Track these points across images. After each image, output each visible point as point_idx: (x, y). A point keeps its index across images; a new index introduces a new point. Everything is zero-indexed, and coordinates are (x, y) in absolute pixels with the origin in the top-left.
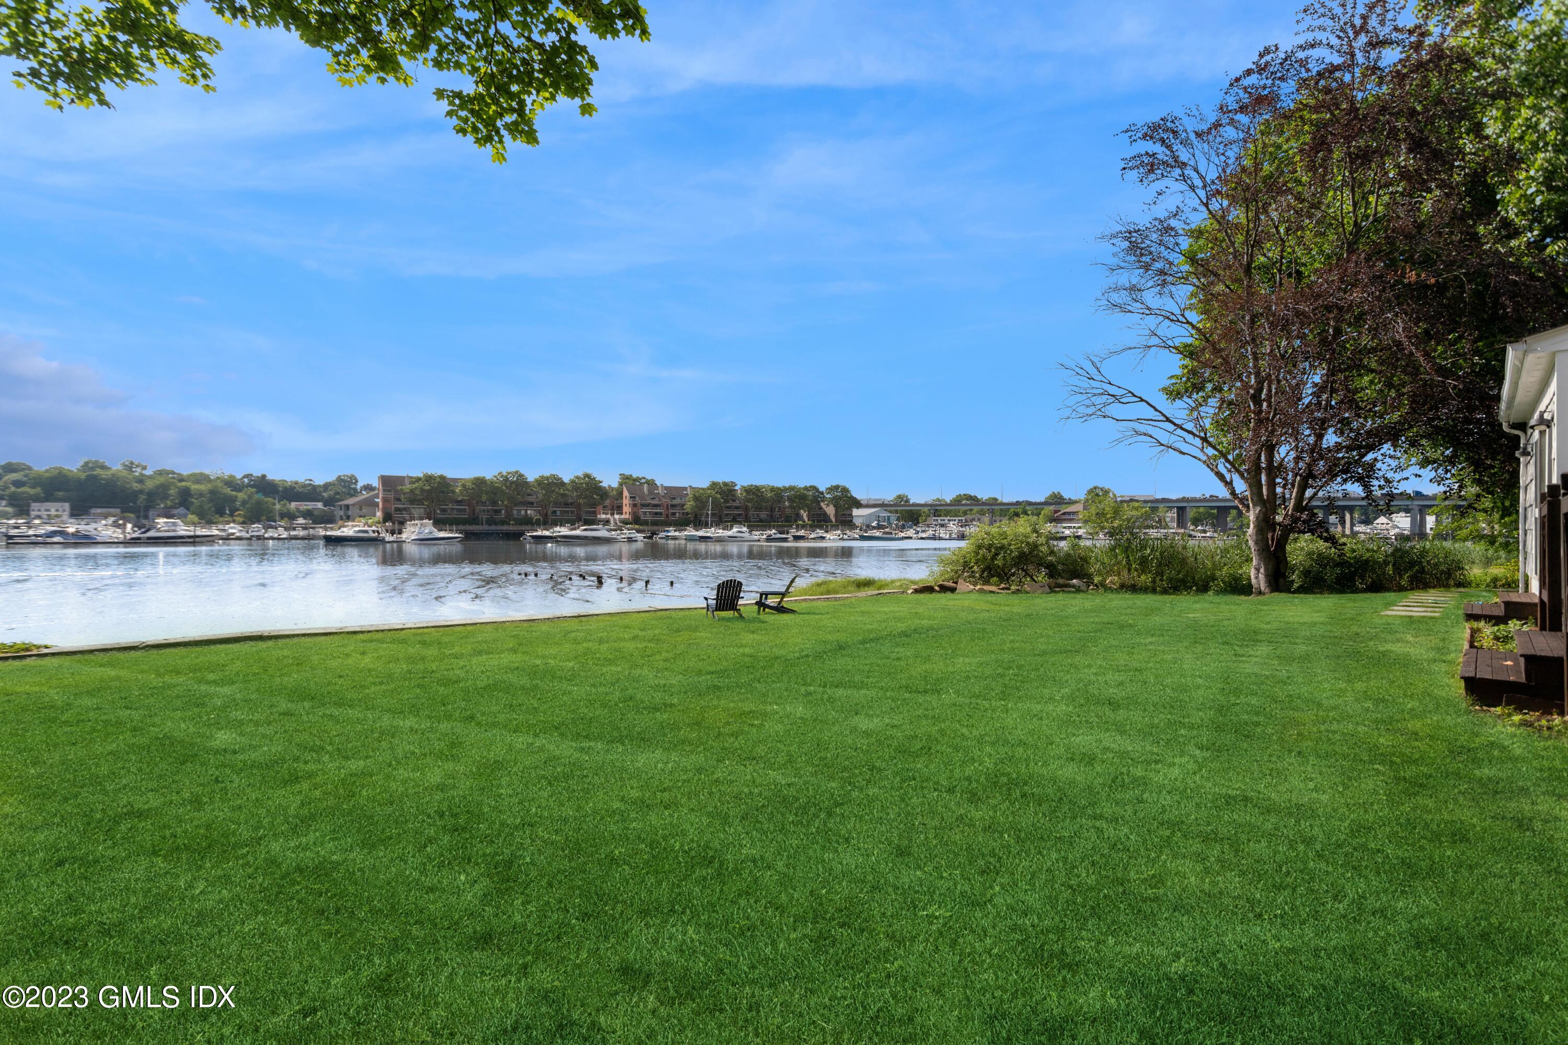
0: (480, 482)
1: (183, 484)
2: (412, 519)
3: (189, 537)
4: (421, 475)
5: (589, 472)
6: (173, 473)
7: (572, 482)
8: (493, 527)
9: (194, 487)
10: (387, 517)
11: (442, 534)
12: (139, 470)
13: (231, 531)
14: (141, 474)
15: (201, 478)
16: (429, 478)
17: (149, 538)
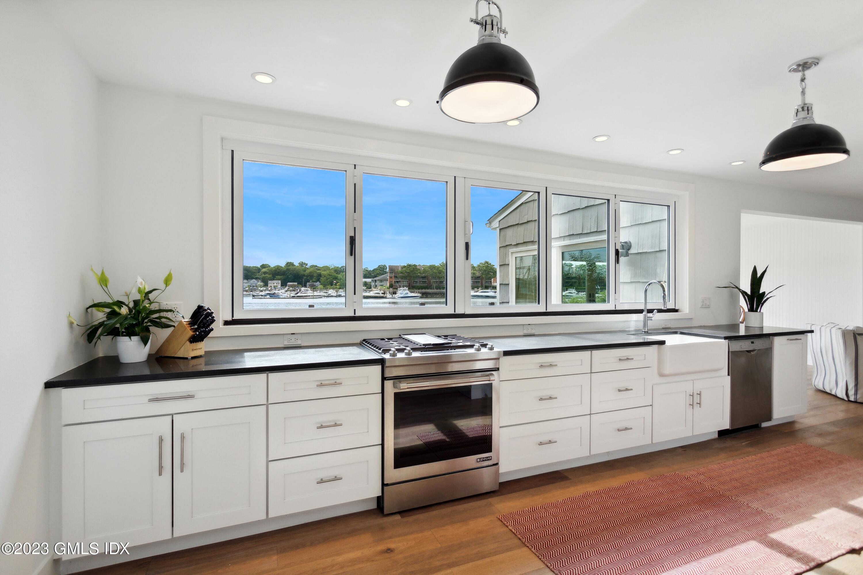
0: (432, 267)
1: (319, 271)
2: (400, 287)
3: (312, 296)
4: (406, 265)
5: (488, 261)
6: (316, 266)
7: (479, 266)
8: (439, 291)
9: (323, 273)
10: (391, 286)
11: (413, 295)
12: (305, 266)
13: (330, 293)
14: (305, 268)
15: (326, 268)
16: (409, 266)
17: (298, 296)
